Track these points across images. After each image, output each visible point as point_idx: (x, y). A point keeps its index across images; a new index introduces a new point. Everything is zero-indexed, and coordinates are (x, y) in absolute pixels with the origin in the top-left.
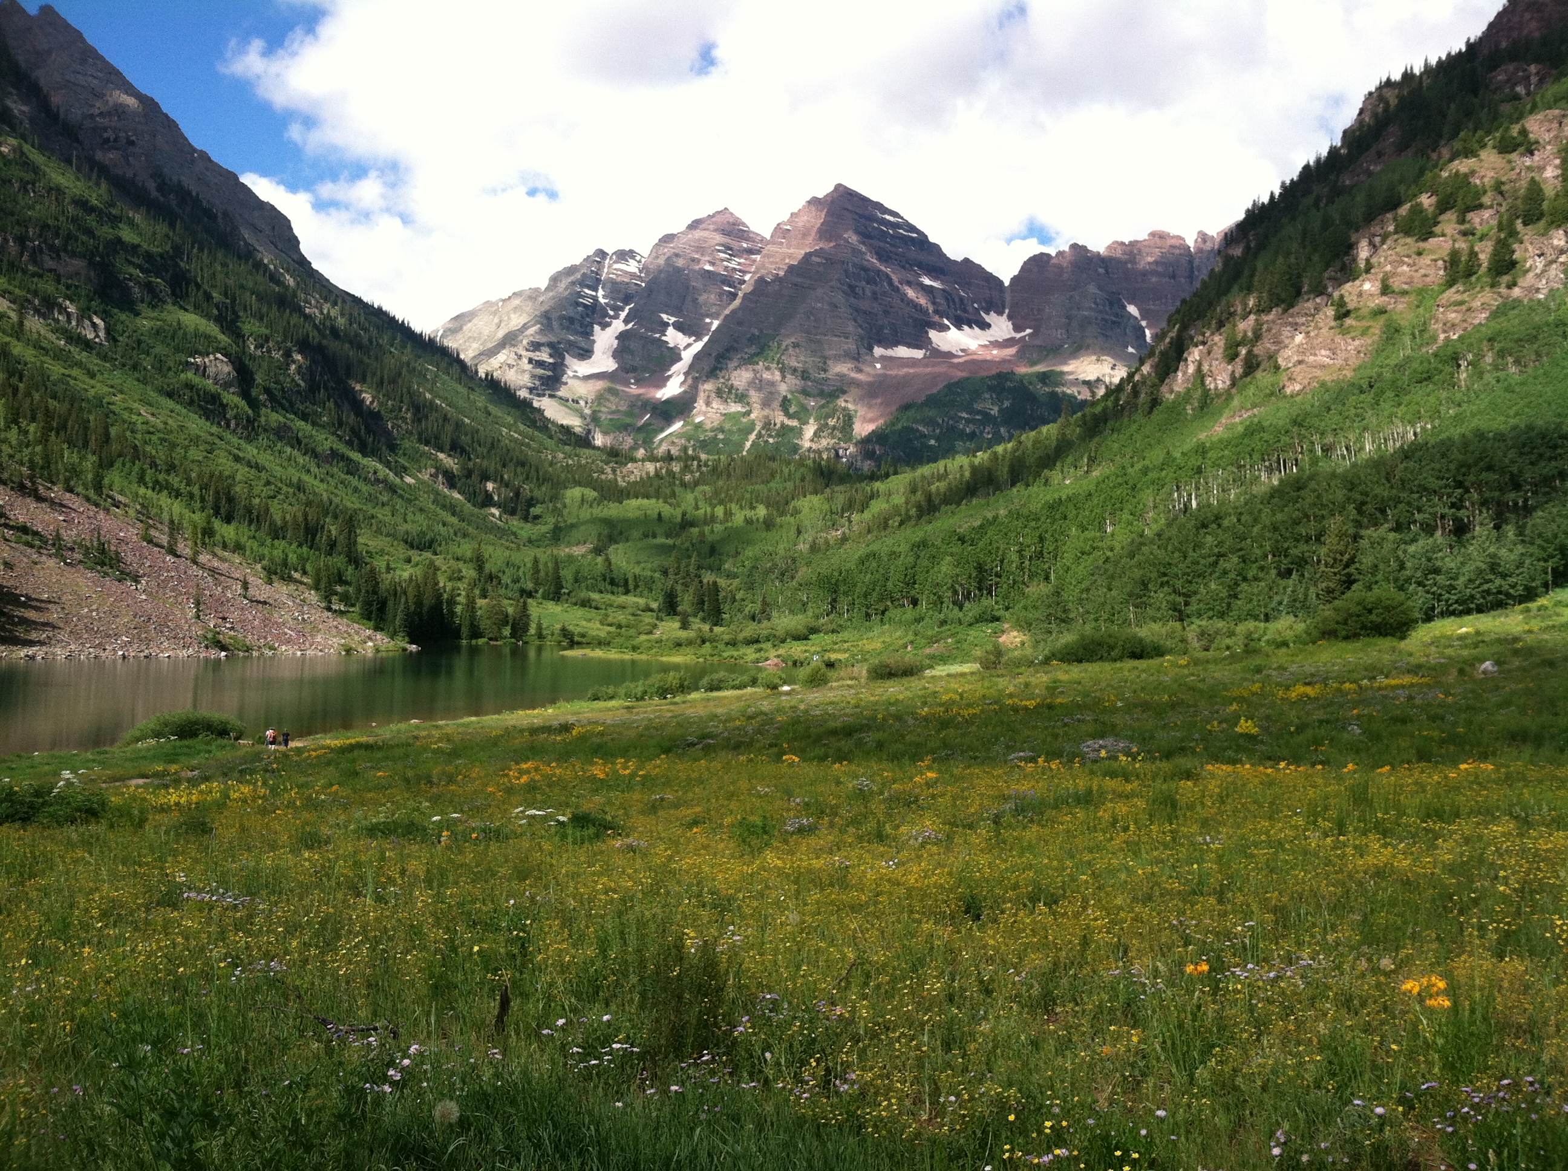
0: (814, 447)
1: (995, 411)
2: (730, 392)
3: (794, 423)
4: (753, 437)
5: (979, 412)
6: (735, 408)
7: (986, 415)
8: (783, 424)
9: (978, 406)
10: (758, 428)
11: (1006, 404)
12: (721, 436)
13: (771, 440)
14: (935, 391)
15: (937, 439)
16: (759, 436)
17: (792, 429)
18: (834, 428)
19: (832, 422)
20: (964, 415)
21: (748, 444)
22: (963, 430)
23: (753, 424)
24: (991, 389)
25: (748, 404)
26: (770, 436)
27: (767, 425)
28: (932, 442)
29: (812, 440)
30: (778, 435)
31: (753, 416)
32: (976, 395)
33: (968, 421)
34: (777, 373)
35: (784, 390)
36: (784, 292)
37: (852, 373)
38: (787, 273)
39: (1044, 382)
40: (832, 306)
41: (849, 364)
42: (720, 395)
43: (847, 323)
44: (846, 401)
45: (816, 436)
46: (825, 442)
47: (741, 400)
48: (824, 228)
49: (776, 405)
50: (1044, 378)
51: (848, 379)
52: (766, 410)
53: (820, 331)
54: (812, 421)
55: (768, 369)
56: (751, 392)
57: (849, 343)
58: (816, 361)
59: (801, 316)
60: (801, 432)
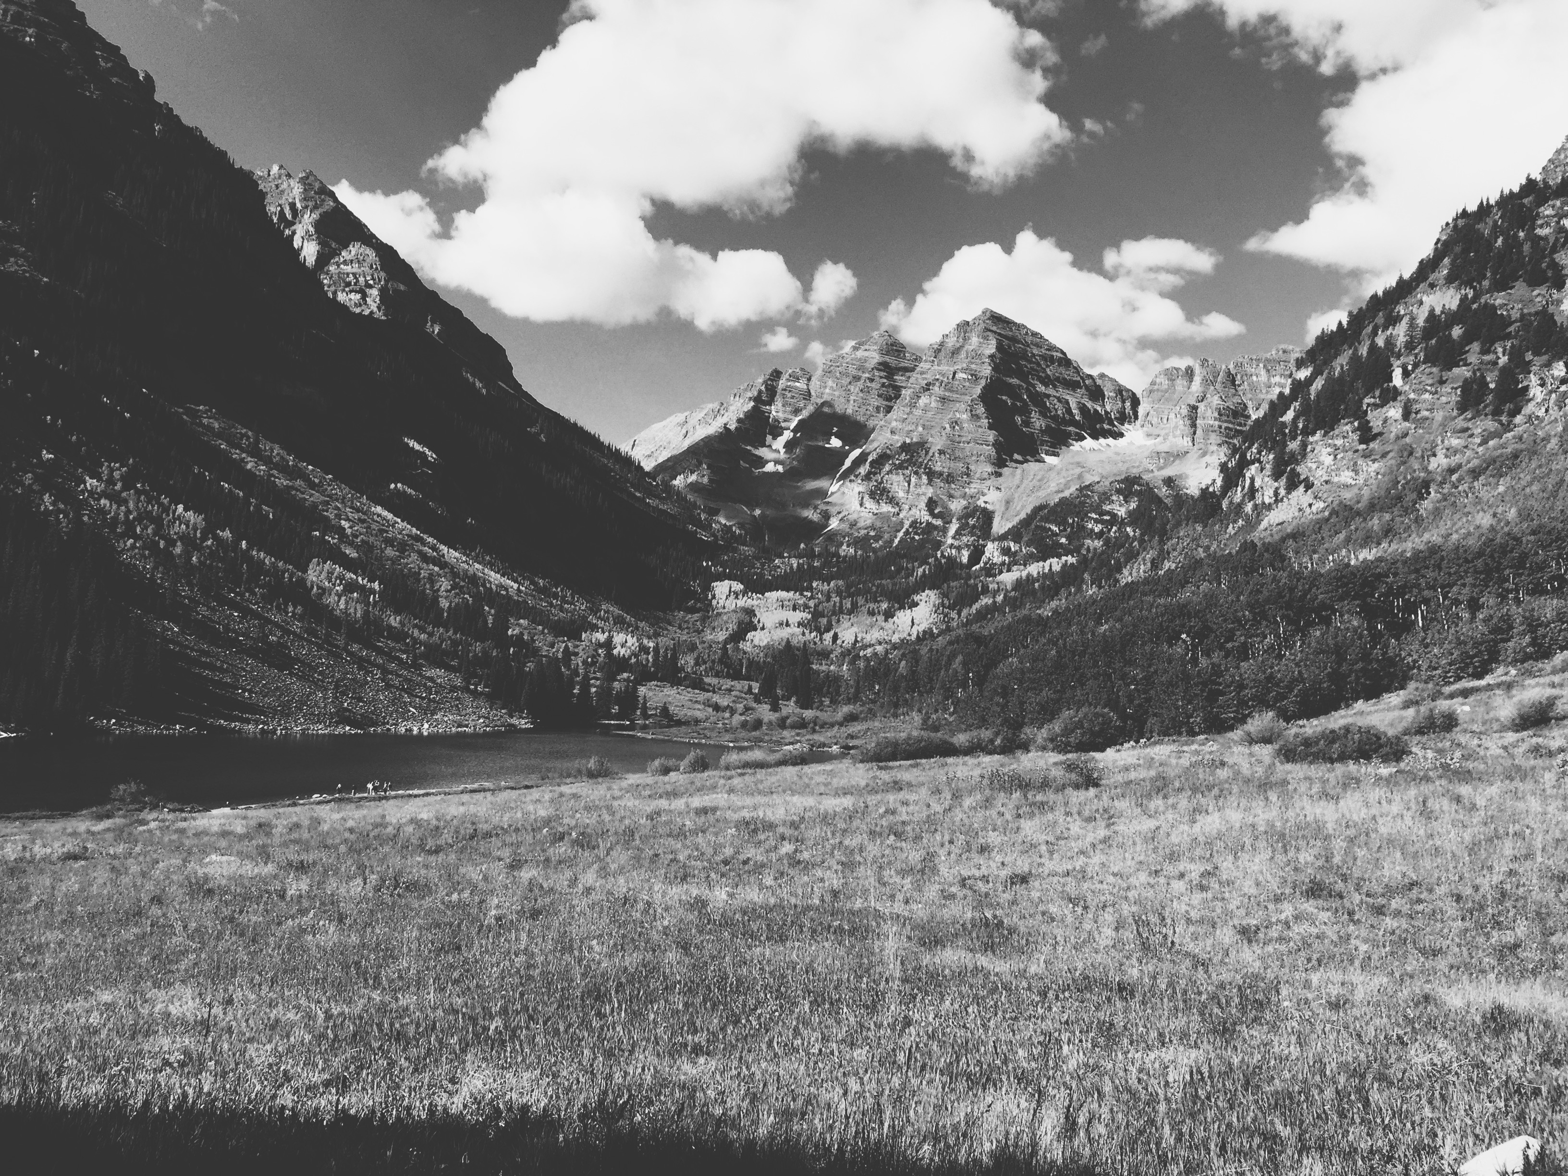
0: (956, 543)
1: (1122, 512)
2: (882, 495)
3: (938, 522)
4: (900, 534)
5: (1108, 513)
6: (886, 508)
7: (1114, 516)
8: (929, 524)
9: (1107, 508)
10: (906, 526)
11: (1133, 505)
12: (872, 533)
13: (917, 537)
14: (1066, 494)
15: (1068, 538)
16: (907, 533)
17: (936, 528)
18: (974, 526)
19: (972, 522)
20: (1094, 516)
21: (896, 541)
22: (1092, 530)
23: (902, 523)
24: (1119, 492)
25: (897, 504)
26: (916, 533)
27: (914, 524)
28: (1063, 540)
29: (954, 538)
30: (923, 533)
31: (901, 516)
32: (1106, 497)
33: (1097, 521)
34: (924, 477)
35: (930, 492)
36: (933, 405)
37: (993, 477)
38: (936, 388)
39: (1169, 486)
40: (975, 417)
41: (990, 469)
42: (872, 495)
43: (989, 432)
44: (986, 502)
45: (958, 534)
46: (965, 539)
47: (892, 501)
48: (971, 348)
49: (922, 505)
50: (1169, 482)
51: (988, 483)
52: (914, 510)
53: (964, 439)
54: (954, 520)
55: (916, 473)
56: (901, 494)
57: (990, 450)
58: (960, 466)
59: (947, 426)
60: (945, 531)
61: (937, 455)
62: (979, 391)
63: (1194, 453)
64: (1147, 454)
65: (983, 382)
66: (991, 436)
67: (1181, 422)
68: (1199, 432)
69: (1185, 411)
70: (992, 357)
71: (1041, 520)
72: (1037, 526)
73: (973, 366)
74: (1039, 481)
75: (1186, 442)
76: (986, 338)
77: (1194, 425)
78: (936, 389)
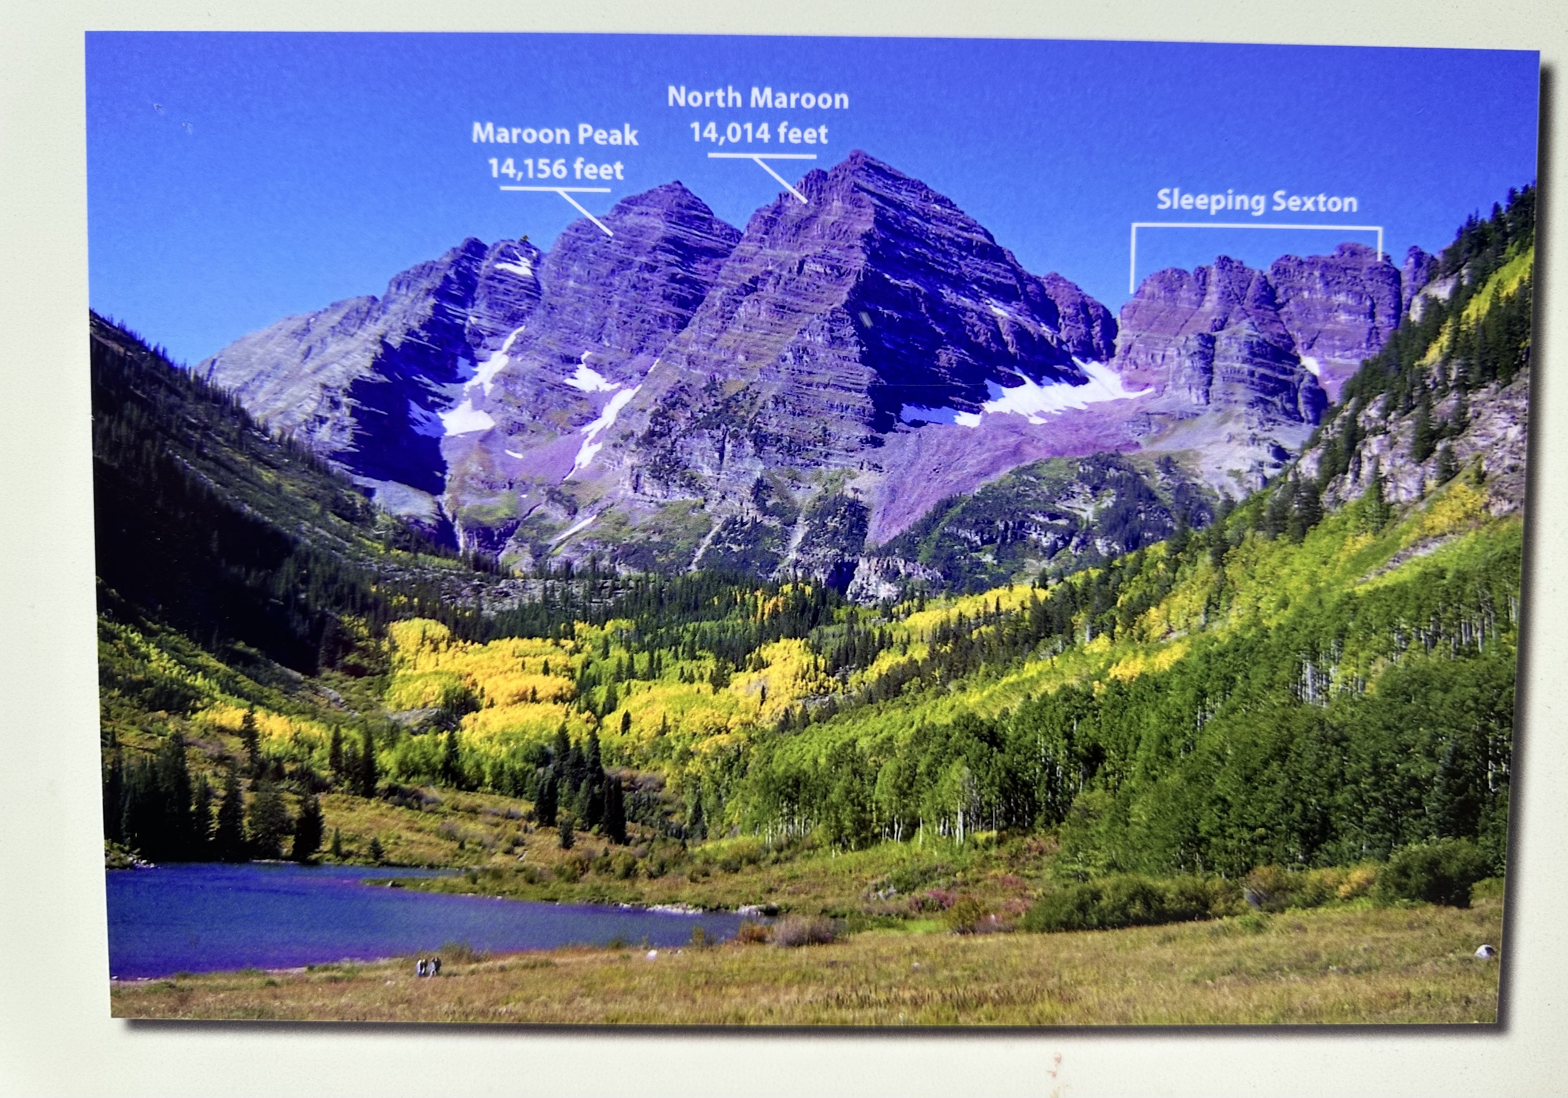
0: (806, 559)
1: (1088, 512)
2: (673, 472)
3: (774, 522)
4: (707, 541)
5: (1064, 514)
6: (680, 496)
7: (1073, 519)
8: (756, 525)
9: (1063, 505)
10: (716, 528)
11: (1108, 502)
12: (656, 538)
13: (735, 548)
14: (994, 479)
16: (717, 540)
17: (769, 531)
18: (836, 532)
19: (831, 523)
20: (1041, 519)
21: (699, 553)
22: (1038, 542)
23: (709, 523)
24: (1083, 478)
25: (701, 489)
26: (734, 541)
27: (731, 524)
29: (800, 550)
30: (746, 540)
31: (708, 509)
32: (1060, 488)
33: (1045, 528)
34: (748, 443)
35: (758, 470)
36: (764, 316)
37: (868, 448)
38: (769, 287)
39: (1168, 472)
40: (835, 341)
41: (863, 432)
42: (656, 474)
43: (861, 367)
44: (856, 490)
45: (807, 544)
46: (820, 552)
47: (691, 483)
48: (832, 219)
49: (746, 492)
50: (1167, 464)
51: (860, 456)
52: (730, 500)
53: (817, 379)
54: (801, 520)
55: (735, 436)
56: (707, 472)
57: (861, 400)
58: (811, 427)
59: (790, 355)
60: (785, 537)
61: (770, 405)
62: (845, 297)
63: (1209, 417)
64: (1129, 414)
65: (851, 281)
66: (866, 375)
67: (1188, 363)
68: (1217, 382)
69: (1194, 344)
70: (867, 237)
71: (950, 523)
72: (943, 535)
73: (834, 252)
74: (949, 454)
75: (1193, 398)
76: (857, 203)
77: (1208, 370)
78: (769, 291)
